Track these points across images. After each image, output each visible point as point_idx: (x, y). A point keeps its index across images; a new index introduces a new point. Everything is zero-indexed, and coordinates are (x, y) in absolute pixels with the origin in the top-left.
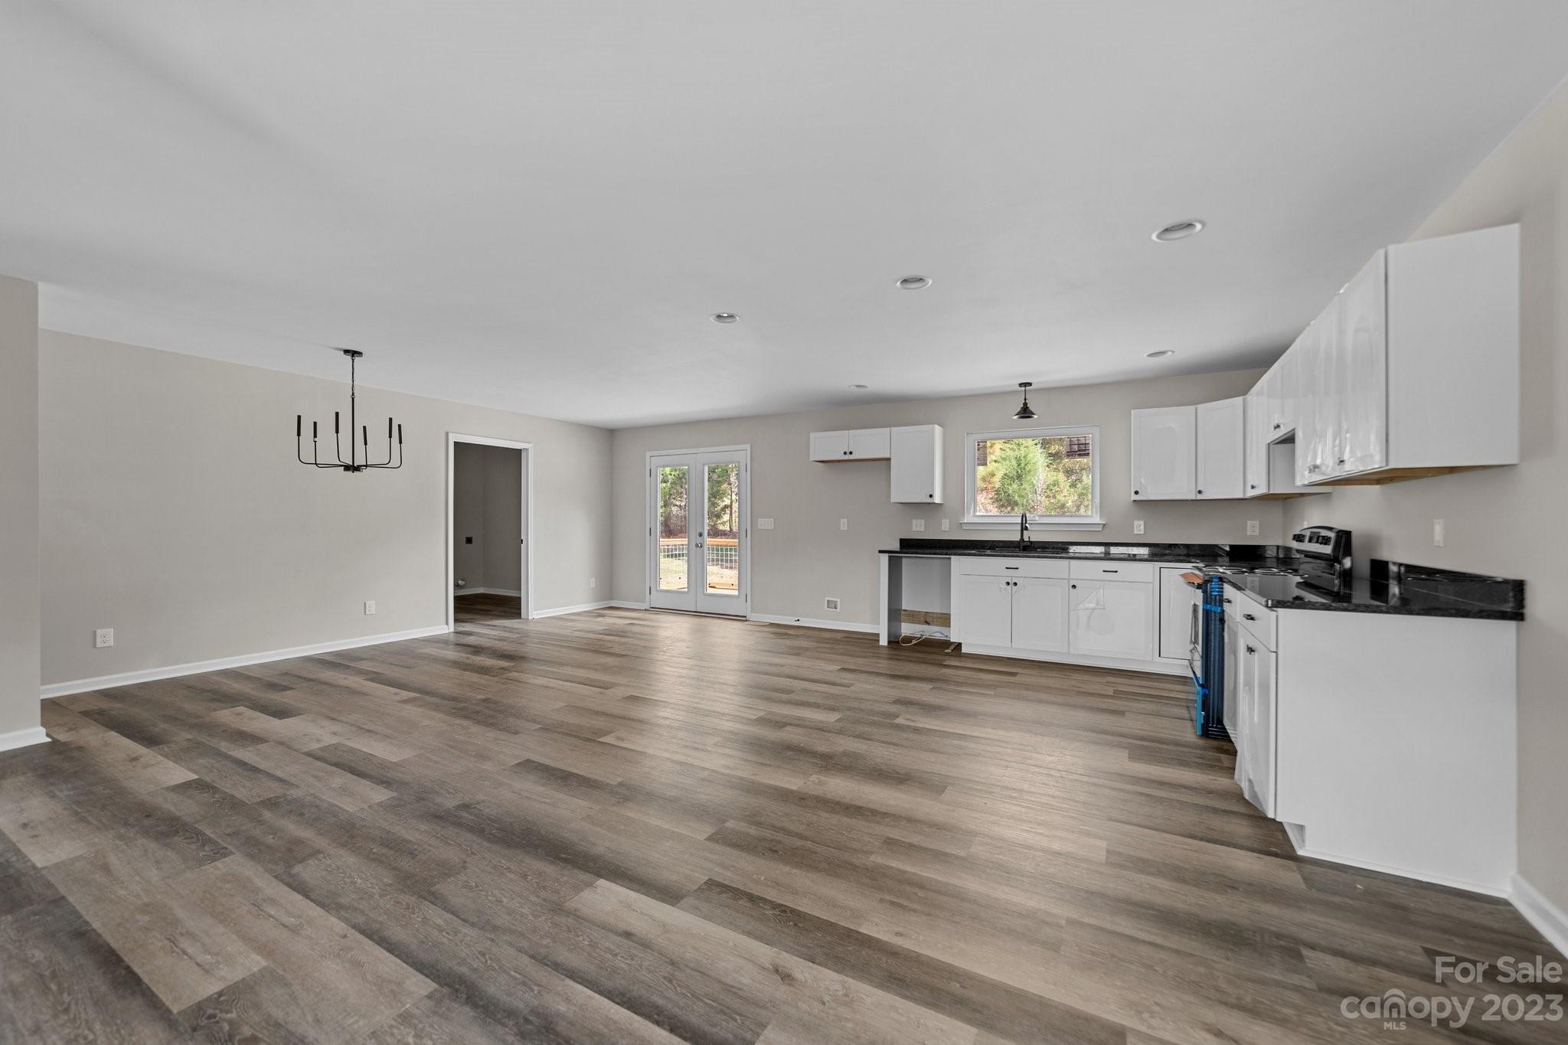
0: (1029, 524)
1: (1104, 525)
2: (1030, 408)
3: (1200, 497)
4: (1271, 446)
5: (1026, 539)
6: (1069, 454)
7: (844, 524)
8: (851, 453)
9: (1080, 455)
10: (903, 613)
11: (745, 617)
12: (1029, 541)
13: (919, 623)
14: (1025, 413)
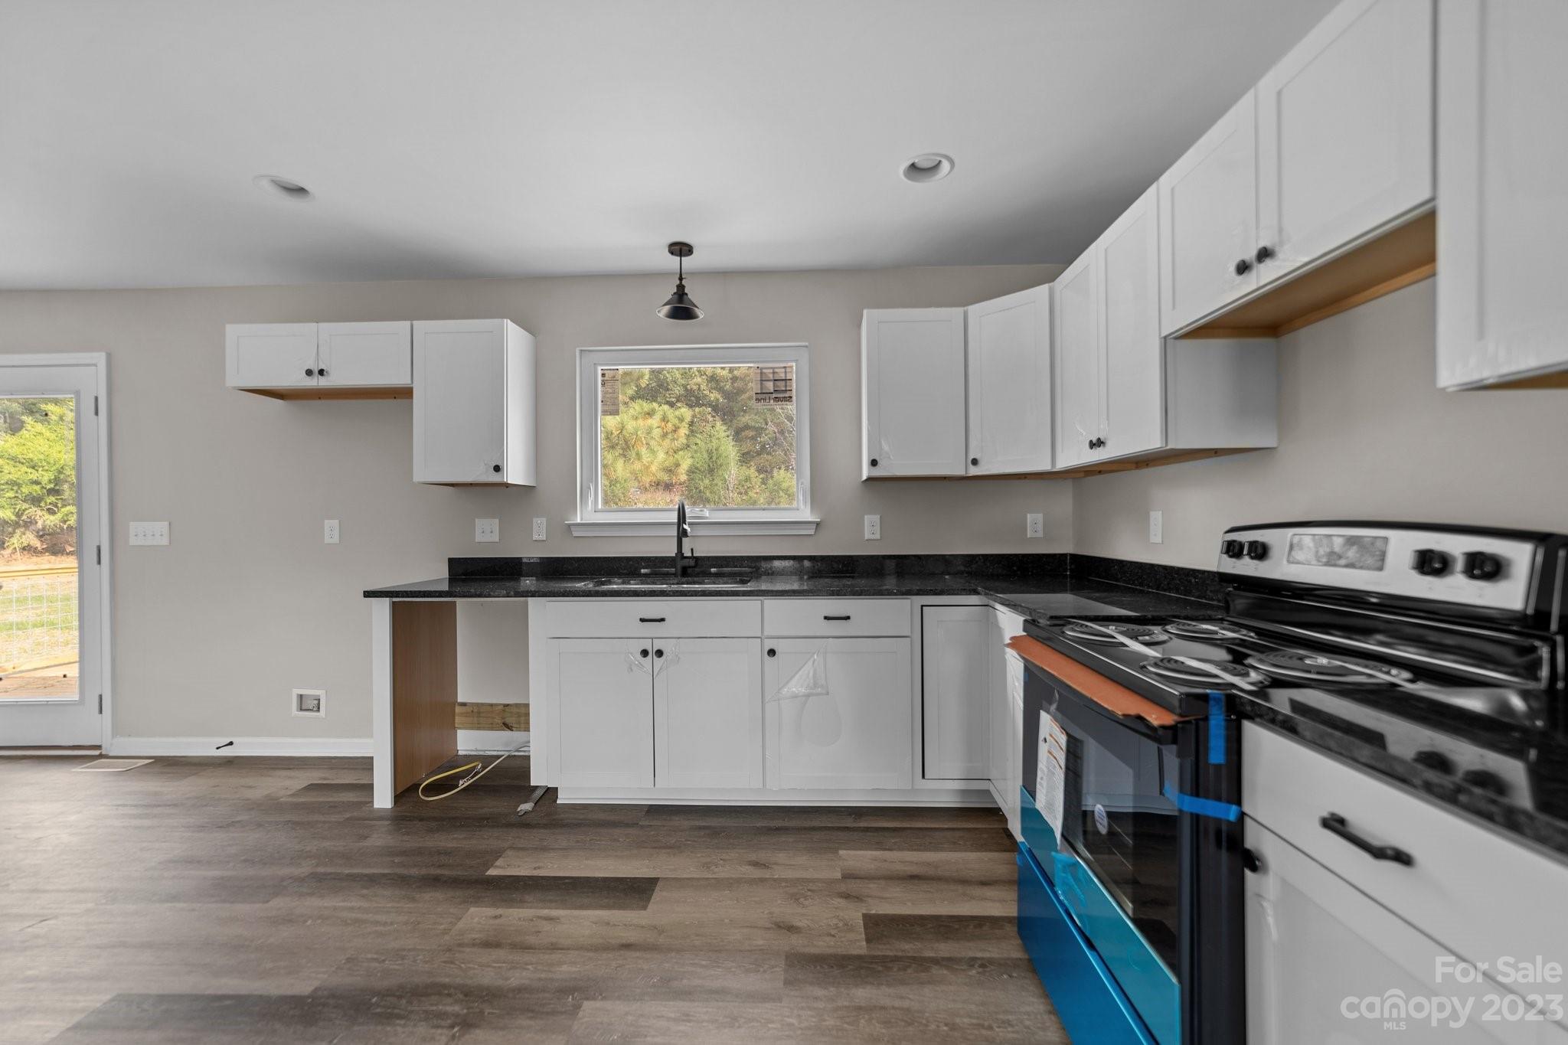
0: (690, 524)
1: (818, 524)
2: (690, 296)
3: (974, 471)
4: (1170, 342)
5: (687, 554)
6: (760, 396)
7: (331, 531)
8: (321, 372)
9: (777, 399)
10: (458, 709)
11: (99, 747)
12: (693, 557)
13: (492, 727)
14: (682, 310)
